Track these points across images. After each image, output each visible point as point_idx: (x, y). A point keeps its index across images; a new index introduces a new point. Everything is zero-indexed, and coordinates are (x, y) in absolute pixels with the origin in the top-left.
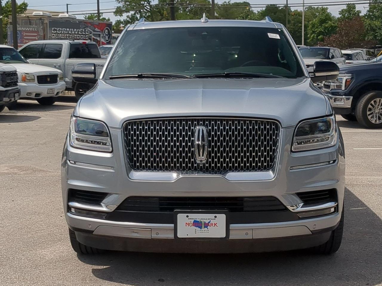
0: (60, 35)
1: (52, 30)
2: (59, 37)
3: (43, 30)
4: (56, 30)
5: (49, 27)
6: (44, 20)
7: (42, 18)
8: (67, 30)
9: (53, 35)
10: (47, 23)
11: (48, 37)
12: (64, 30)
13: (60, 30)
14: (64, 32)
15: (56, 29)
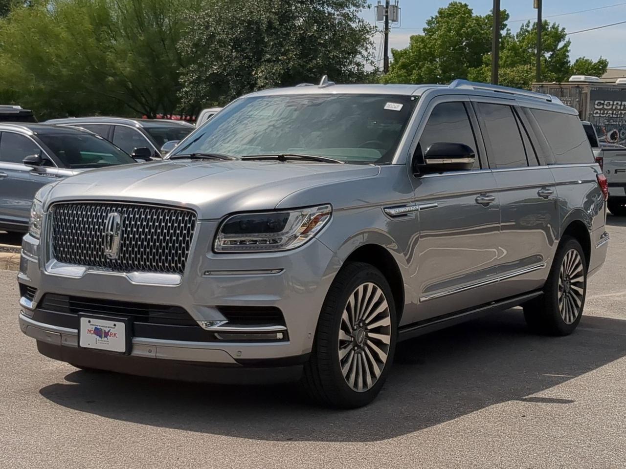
0: (609, 113)
1: (595, 104)
2: (607, 116)
3: (580, 104)
4: (603, 104)
5: (590, 100)
6: (583, 88)
7: (580, 86)
8: (623, 104)
9: (597, 113)
10: (586, 94)
11: (587, 115)
12: (617, 103)
13: (610, 105)
14: (616, 107)
15: (602, 102)
